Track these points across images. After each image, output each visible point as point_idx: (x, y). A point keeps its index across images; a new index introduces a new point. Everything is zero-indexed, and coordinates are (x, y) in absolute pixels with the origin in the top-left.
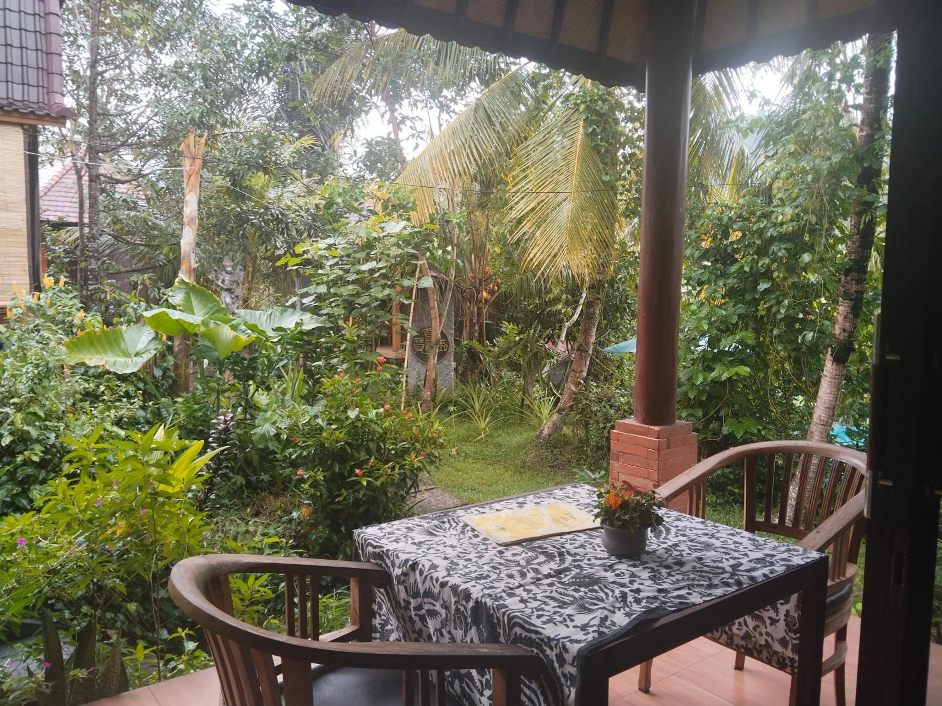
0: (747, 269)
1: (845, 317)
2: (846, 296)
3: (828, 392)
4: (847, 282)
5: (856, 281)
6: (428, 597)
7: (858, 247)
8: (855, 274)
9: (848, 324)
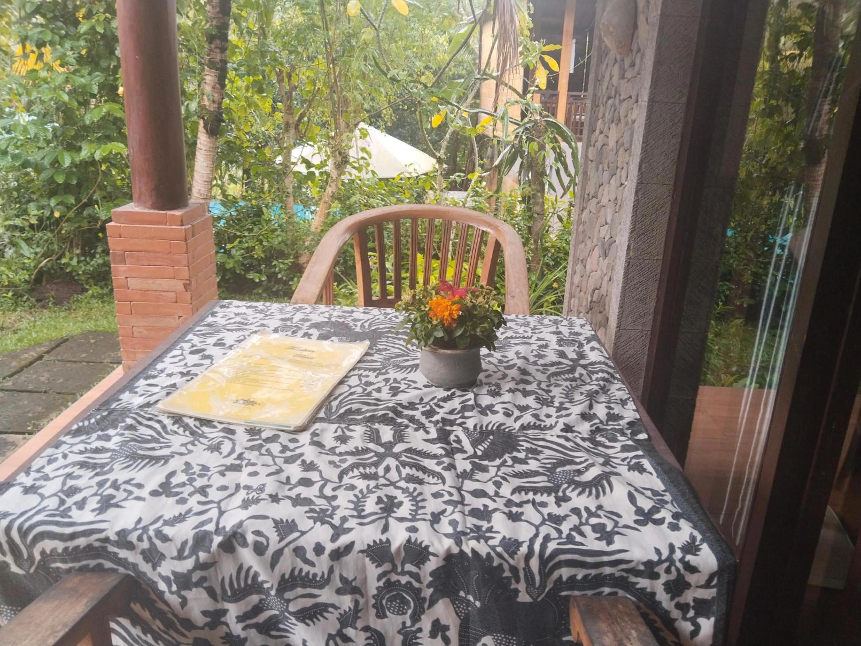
0: (100, 30)
1: (214, 88)
2: (212, 65)
3: (205, 165)
4: (211, 50)
5: (220, 48)
6: (293, 587)
7: (218, 13)
8: (218, 42)
9: (216, 95)
